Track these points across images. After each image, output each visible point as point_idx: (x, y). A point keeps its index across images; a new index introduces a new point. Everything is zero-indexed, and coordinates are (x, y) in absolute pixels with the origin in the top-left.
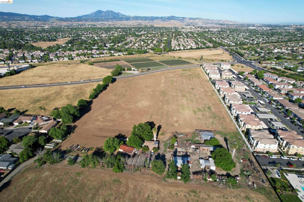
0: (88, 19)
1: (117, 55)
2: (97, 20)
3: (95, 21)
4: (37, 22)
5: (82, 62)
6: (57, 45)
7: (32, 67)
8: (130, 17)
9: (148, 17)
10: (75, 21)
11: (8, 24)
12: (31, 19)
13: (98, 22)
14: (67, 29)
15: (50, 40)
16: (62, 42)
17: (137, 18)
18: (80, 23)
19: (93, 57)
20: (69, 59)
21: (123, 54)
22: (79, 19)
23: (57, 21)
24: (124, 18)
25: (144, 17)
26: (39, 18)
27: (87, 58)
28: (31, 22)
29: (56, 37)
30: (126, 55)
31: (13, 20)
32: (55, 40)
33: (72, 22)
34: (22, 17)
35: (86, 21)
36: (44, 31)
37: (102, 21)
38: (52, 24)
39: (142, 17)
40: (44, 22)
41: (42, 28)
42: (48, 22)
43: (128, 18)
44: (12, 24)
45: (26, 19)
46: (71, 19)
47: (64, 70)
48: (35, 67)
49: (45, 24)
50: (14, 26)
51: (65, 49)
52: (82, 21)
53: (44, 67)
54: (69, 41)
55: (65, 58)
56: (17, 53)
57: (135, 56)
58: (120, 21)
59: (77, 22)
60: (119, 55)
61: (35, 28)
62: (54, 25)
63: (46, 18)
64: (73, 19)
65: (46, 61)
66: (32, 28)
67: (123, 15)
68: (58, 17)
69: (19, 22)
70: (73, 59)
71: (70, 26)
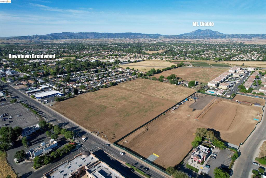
0: (188, 37)
1: (188, 59)
2: (195, 38)
3: (193, 38)
4: (150, 39)
5: (167, 61)
6: (158, 53)
7: (143, 60)
8: (226, 36)
9: (247, 35)
10: (177, 38)
11: (133, 41)
12: (147, 37)
13: (195, 39)
14: (168, 44)
15: (154, 50)
16: (161, 51)
17: (233, 36)
18: (180, 39)
19: (174, 59)
20: (161, 59)
21: (192, 60)
22: (180, 36)
23: (164, 38)
24: (219, 36)
25: (242, 35)
26: (152, 36)
27: (170, 60)
28: (147, 39)
29: (159, 49)
30: (194, 60)
31: (136, 38)
32: (158, 50)
33: (174, 39)
34: (142, 35)
35: (185, 38)
36: (153, 45)
37: (198, 38)
38: (159, 40)
39: (240, 35)
40: (155, 39)
41: (152, 43)
42: (157, 39)
43: (224, 36)
44: (136, 40)
45: (144, 37)
46: (174, 37)
47: (156, 63)
48: (144, 61)
49: (155, 40)
50: (136, 42)
51: (161, 55)
52: (182, 38)
53: (148, 61)
54: (165, 51)
55: (159, 59)
56: (138, 55)
57: (198, 61)
58: (215, 38)
59: (178, 39)
60: (189, 60)
61: (148, 43)
62: (161, 41)
63: (157, 36)
64: (175, 37)
65: (150, 59)
66: (147, 43)
67: (220, 33)
68: (166, 35)
69: (139, 39)
70: (163, 59)
71: (171, 42)
